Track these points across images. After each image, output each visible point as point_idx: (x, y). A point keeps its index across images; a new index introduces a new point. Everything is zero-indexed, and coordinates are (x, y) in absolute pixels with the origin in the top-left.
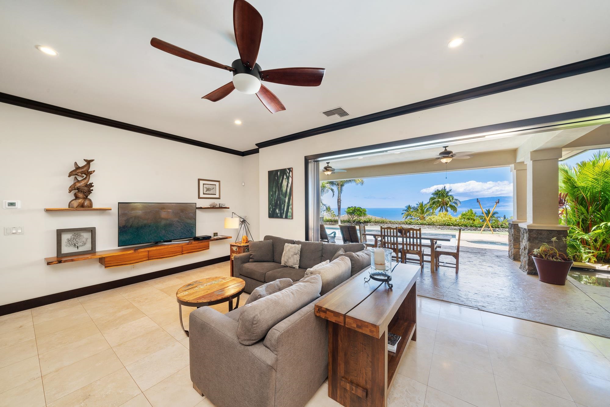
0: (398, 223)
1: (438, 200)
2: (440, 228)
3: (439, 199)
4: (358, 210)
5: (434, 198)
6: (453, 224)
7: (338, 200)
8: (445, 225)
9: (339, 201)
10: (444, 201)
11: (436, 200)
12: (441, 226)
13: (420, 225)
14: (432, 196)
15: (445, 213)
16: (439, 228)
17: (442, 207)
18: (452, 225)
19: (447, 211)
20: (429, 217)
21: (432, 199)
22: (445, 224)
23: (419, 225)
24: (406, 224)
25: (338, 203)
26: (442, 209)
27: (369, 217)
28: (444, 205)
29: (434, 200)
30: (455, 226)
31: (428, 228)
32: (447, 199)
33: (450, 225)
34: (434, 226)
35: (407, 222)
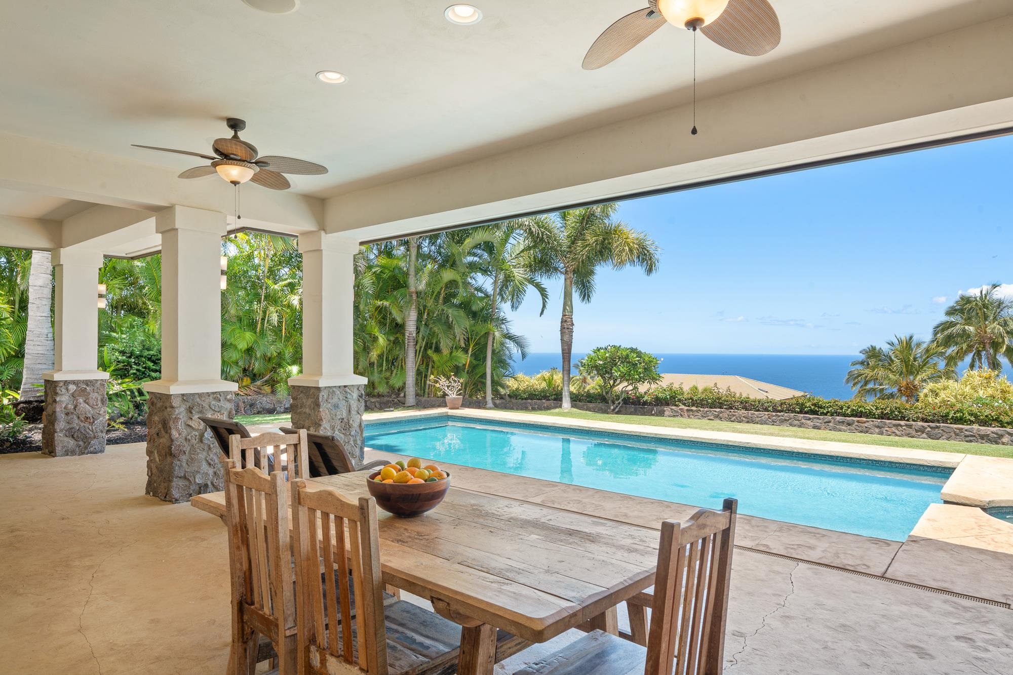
0: (770, 409)
1: (964, 330)
2: (923, 432)
3: (966, 327)
4: (625, 359)
5: (952, 324)
6: (976, 416)
7: (562, 322)
8: (945, 418)
9: (566, 327)
10: (986, 332)
11: (957, 329)
12: (926, 421)
13: (852, 415)
14: (944, 318)
15: (985, 374)
16: (922, 430)
17: (978, 353)
18: (973, 419)
19: (995, 365)
20: (931, 385)
21: (941, 327)
22: (947, 415)
23: (847, 415)
24: (801, 412)
25: (562, 333)
26: (980, 359)
27: (669, 381)
28: (984, 347)
29: (950, 331)
30: (984, 423)
31: (877, 430)
32: (993, 328)
33: (965, 421)
34: (902, 423)
35: (803, 404)
